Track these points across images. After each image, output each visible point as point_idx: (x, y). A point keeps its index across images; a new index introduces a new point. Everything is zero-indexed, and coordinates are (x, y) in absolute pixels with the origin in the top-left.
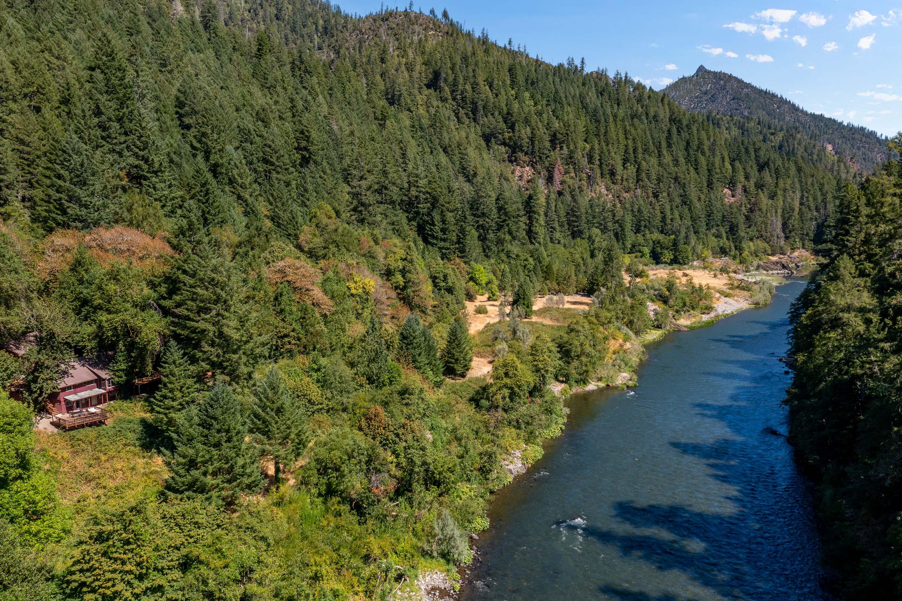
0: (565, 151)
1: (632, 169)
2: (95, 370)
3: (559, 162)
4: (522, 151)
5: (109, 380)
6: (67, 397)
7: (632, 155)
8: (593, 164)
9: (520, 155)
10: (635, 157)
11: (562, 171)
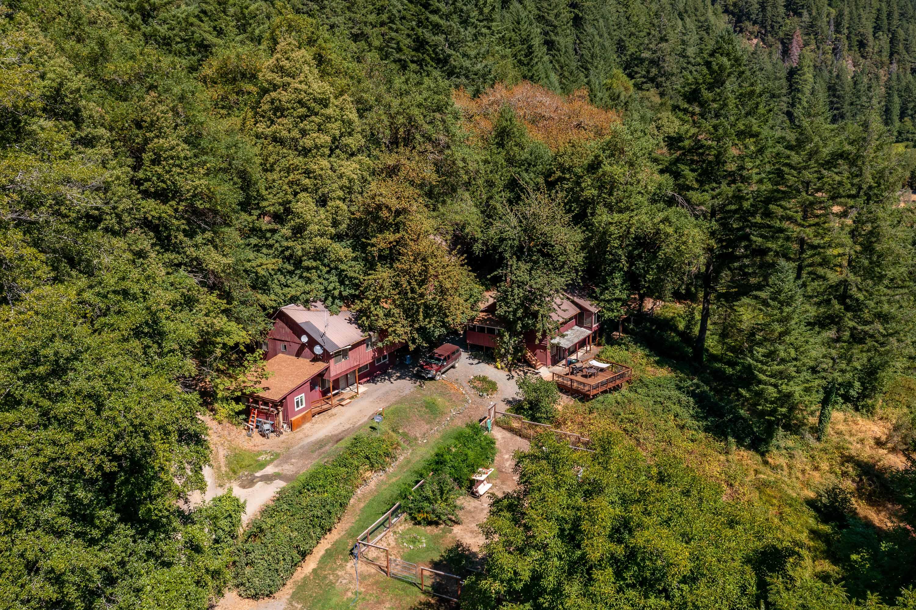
0: (806, 17)
1: (884, 39)
3: (798, 32)
4: (749, 19)
7: (886, 22)
8: (840, 32)
9: (748, 25)
10: (889, 24)
11: (801, 42)
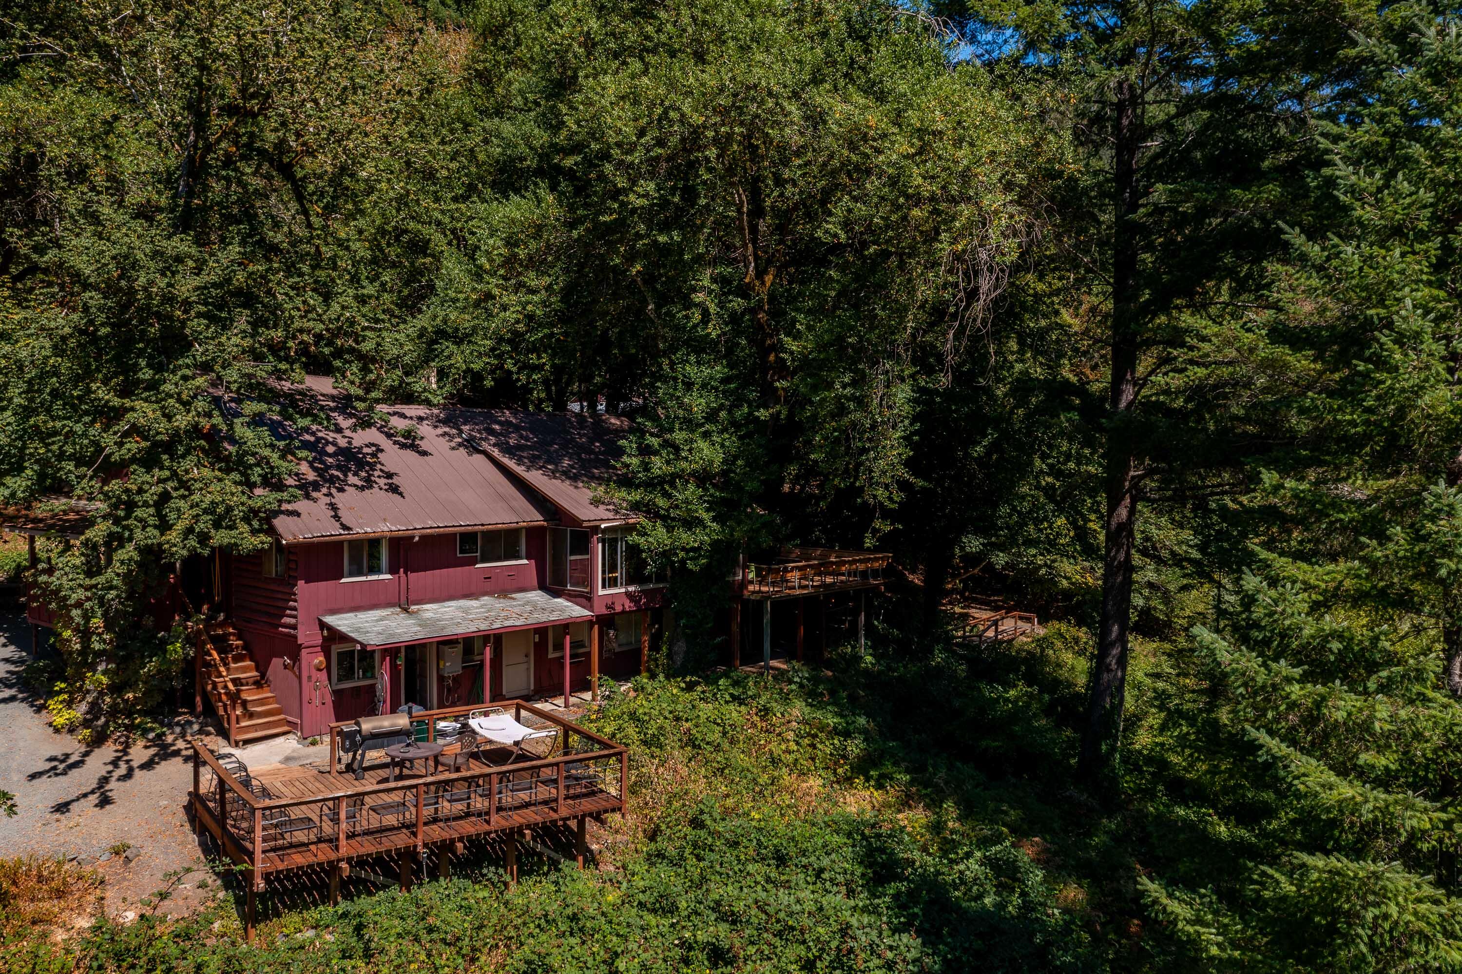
2: (536, 477)
5: (611, 539)
6: (342, 622)
